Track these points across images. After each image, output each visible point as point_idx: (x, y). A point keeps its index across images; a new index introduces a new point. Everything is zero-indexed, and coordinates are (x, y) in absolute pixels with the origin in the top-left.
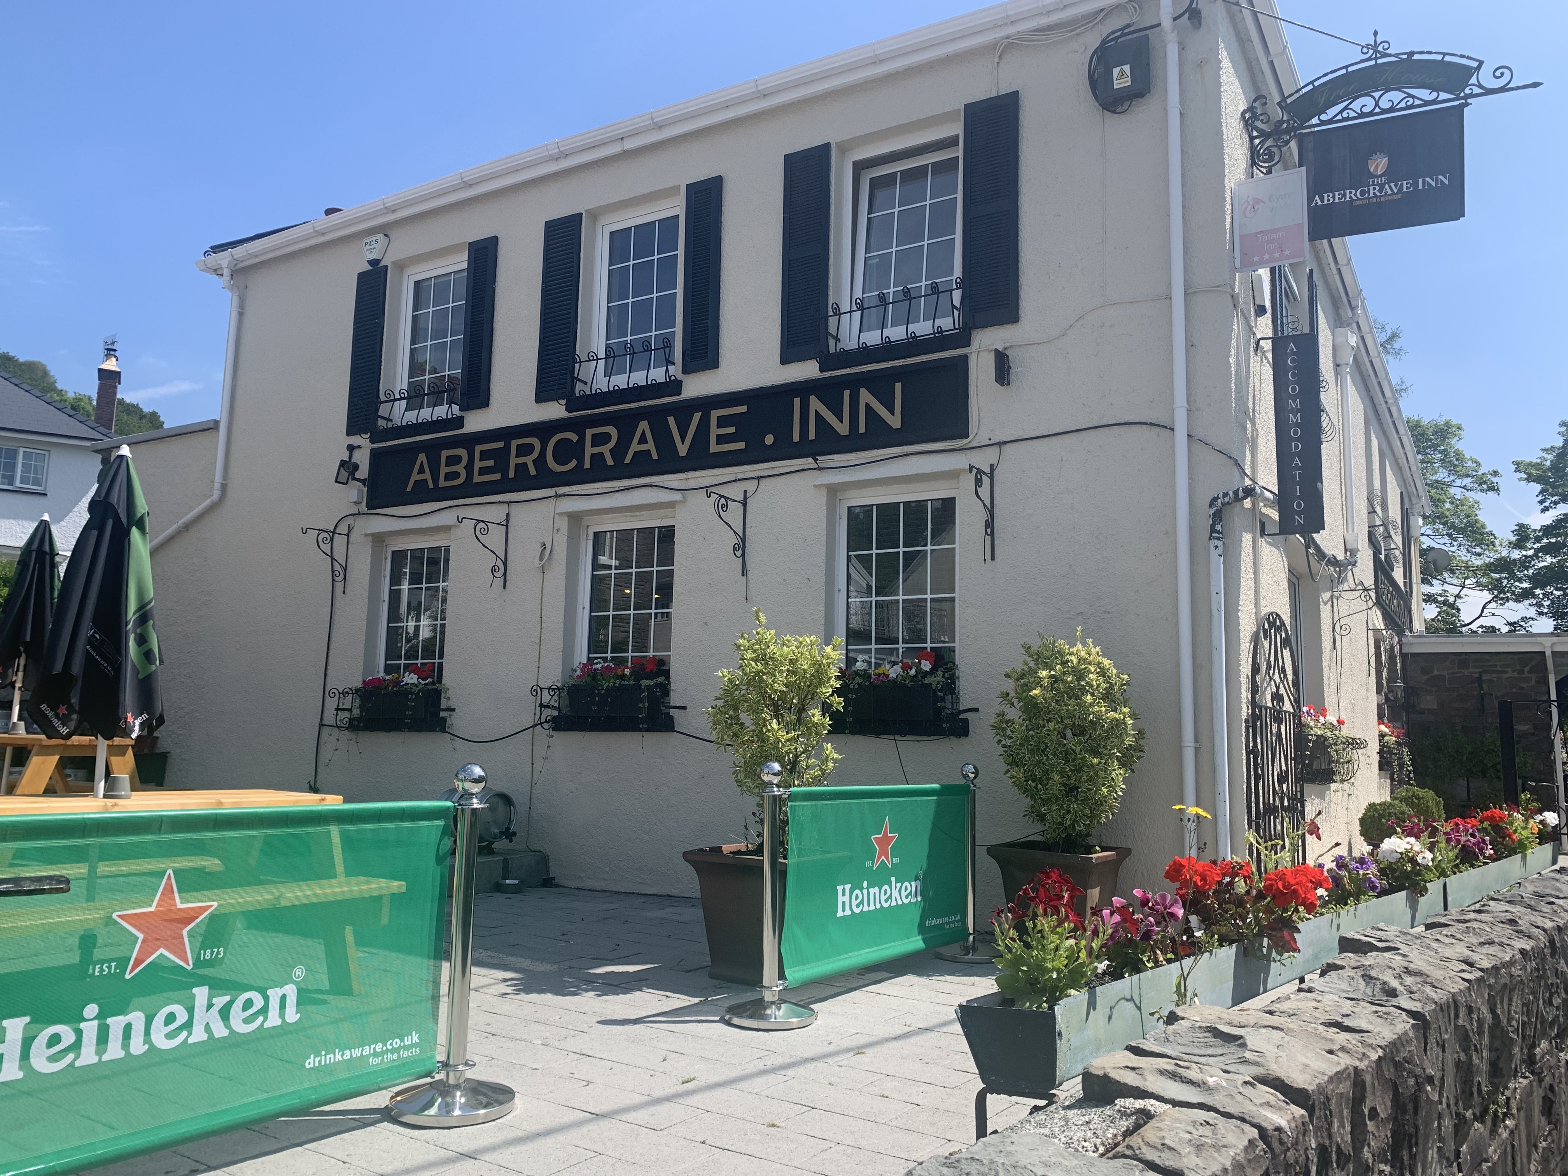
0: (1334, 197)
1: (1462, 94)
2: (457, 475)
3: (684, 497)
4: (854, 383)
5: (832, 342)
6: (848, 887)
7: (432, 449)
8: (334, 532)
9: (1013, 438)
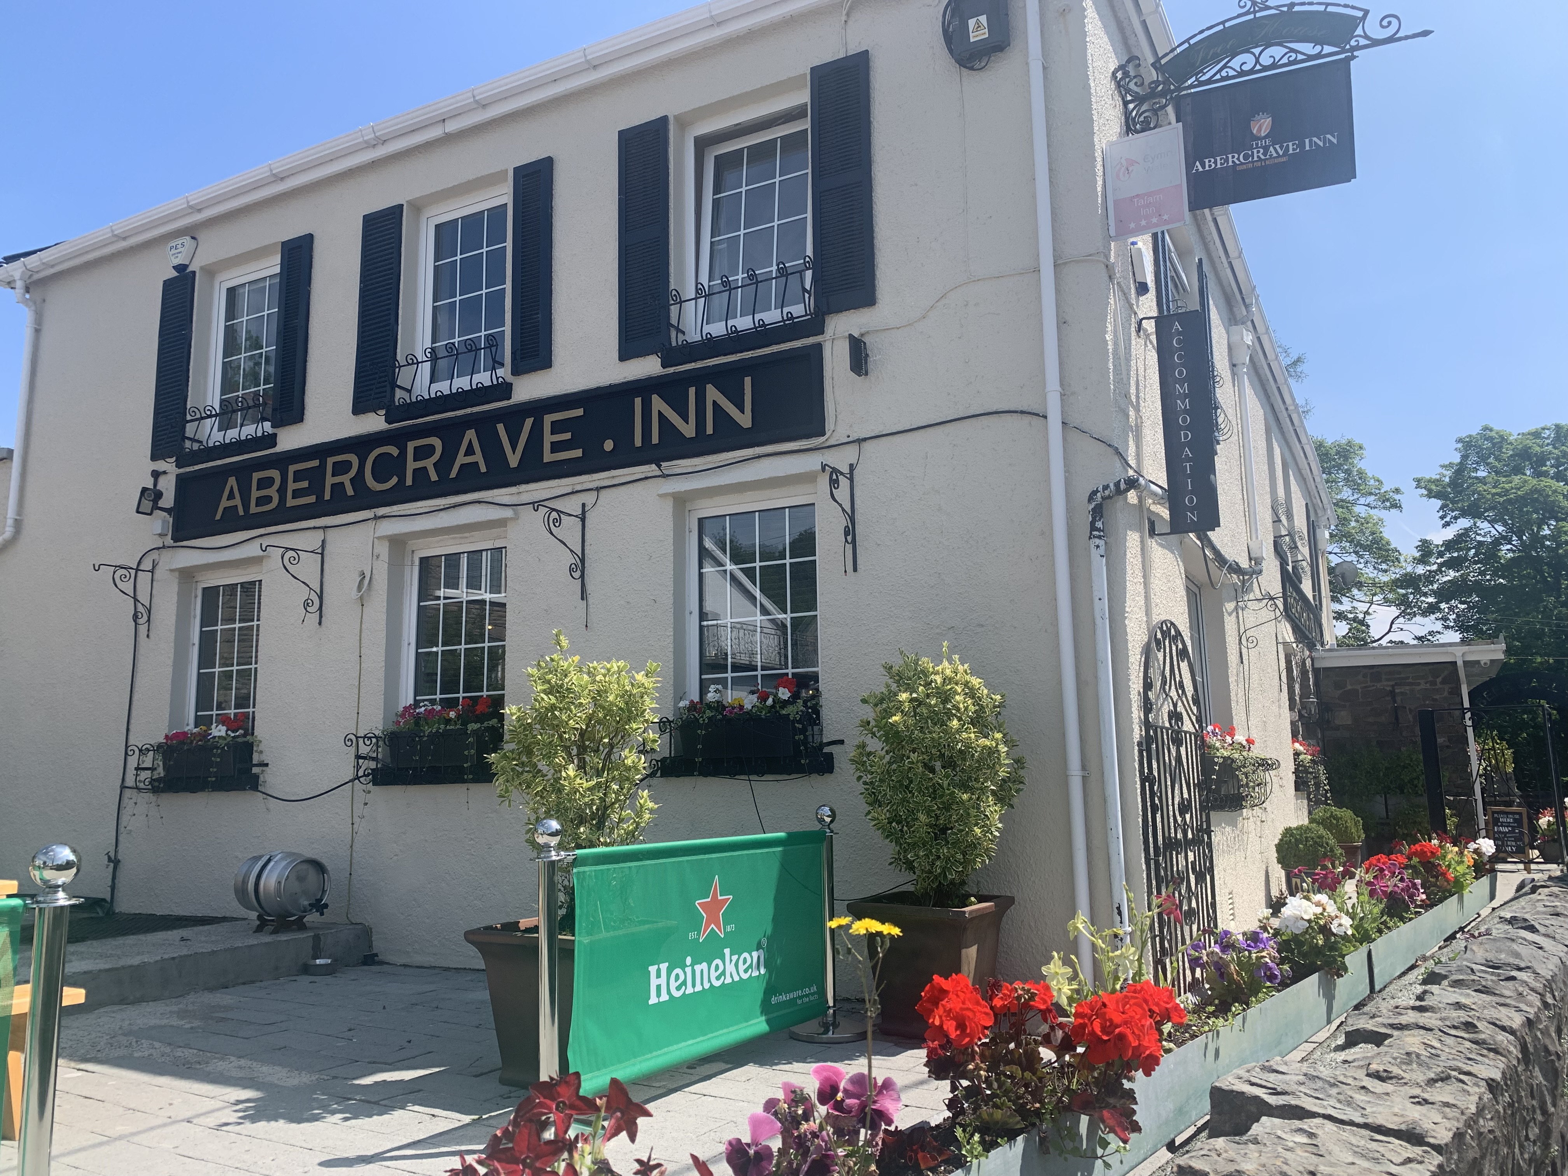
0: (1215, 162)
1: (1348, 47)
2: (268, 499)
3: (516, 513)
4: (700, 379)
5: (673, 333)
6: (664, 966)
7: (242, 472)
8: (137, 570)
9: (873, 435)
